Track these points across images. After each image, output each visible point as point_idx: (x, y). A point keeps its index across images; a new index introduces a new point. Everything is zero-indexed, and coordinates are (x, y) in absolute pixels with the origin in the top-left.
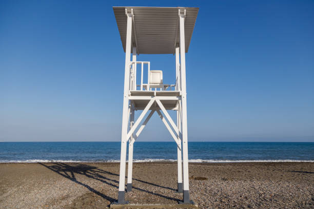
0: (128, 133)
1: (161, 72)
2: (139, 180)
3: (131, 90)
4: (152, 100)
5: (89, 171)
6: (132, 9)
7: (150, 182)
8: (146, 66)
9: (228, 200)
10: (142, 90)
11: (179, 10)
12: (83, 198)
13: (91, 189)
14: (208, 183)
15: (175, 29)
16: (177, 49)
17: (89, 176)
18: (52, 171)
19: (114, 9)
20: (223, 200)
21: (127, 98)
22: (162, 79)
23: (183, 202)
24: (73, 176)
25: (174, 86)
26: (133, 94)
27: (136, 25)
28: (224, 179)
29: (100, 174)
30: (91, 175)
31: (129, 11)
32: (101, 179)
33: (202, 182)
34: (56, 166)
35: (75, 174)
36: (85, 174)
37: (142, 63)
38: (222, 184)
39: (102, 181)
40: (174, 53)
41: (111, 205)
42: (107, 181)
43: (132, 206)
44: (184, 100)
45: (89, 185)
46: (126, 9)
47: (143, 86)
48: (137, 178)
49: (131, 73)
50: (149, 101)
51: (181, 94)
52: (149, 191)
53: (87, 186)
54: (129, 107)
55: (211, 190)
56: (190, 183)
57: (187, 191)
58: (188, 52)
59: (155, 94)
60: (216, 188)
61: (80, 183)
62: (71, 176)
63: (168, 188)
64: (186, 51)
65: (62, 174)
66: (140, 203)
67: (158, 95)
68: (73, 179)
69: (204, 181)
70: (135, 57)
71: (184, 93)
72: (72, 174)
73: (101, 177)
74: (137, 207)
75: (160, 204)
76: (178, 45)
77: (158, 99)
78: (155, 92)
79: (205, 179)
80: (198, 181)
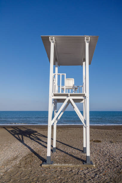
0: (52, 120)
1: (73, 79)
2: (61, 142)
3: (54, 93)
4: (67, 99)
5: (32, 135)
6: (54, 37)
7: (67, 144)
8: (63, 76)
9: (114, 161)
10: (60, 93)
11: (85, 38)
12: (26, 158)
13: (32, 150)
14: (101, 144)
15: (82, 50)
16: (84, 63)
17: (32, 139)
18: (11, 135)
19: (42, 37)
20: (111, 161)
21: (51, 98)
22: (74, 84)
23: (86, 163)
24: (23, 139)
25: (82, 87)
26: (55, 95)
27: (57, 48)
28: (111, 142)
29: (38, 137)
30: (33, 138)
31: (52, 38)
32: (38, 141)
33: (98, 144)
34: (13, 130)
35: (24, 136)
36: (29, 137)
37: (61, 74)
38: (110, 146)
39: (39, 143)
40: (82, 65)
41: (42, 165)
42: (42, 143)
43: (55, 166)
44: (88, 99)
45: (31, 147)
46: (50, 37)
47: (62, 89)
48: (59, 140)
49: (53, 80)
50: (65, 99)
51: (85, 96)
52: (67, 152)
53: (29, 148)
54: (53, 103)
55: (103, 151)
56: (91, 144)
57: (89, 156)
58: (91, 64)
59: (69, 95)
60: (107, 150)
61: (26, 145)
62: (21, 139)
63: (77, 149)
64: (90, 64)
65: (16, 137)
66: (60, 163)
67: (71, 95)
68: (22, 141)
69: (99, 143)
70: (57, 69)
71: (87, 95)
72: (22, 137)
73: (39, 139)
74: (58, 166)
75: (72, 165)
76: (85, 60)
77: (71, 98)
78: (69, 94)
79: (100, 141)
80: (95, 143)
